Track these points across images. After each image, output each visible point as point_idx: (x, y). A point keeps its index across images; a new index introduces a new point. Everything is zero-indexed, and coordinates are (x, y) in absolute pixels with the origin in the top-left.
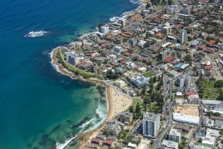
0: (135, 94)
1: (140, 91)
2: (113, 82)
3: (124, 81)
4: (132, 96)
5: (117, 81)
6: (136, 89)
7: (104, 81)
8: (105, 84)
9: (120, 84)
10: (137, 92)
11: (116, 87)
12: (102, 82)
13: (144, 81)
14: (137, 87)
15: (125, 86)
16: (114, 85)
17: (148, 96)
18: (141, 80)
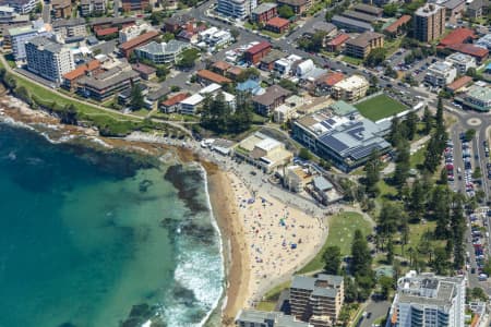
0: (333, 195)
1: (353, 178)
2: (233, 148)
3: (279, 138)
4: (323, 202)
5: (249, 143)
6: (337, 172)
7: (189, 143)
8: (197, 158)
9: (265, 152)
10: (341, 186)
11: (245, 168)
12: (182, 149)
13: (367, 134)
14: (338, 162)
15: (288, 162)
16: (239, 158)
17: (391, 198)
18: (352, 134)
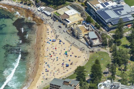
0: (96, 42)
1: (110, 34)
2: (53, 12)
3: (79, 10)
4: (90, 45)
5: (61, 11)
6: (103, 30)
7: (32, 8)
8: (34, 16)
9: (68, 16)
10: (102, 38)
11: (57, 23)
12: (28, 10)
13: (123, 12)
14: (104, 25)
16: (55, 18)
17: (126, 46)
18: (116, 11)
